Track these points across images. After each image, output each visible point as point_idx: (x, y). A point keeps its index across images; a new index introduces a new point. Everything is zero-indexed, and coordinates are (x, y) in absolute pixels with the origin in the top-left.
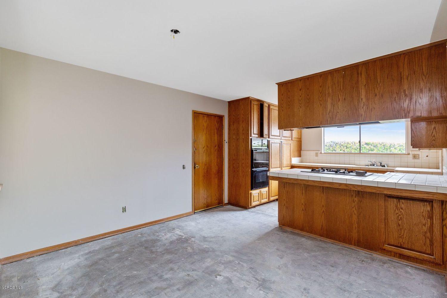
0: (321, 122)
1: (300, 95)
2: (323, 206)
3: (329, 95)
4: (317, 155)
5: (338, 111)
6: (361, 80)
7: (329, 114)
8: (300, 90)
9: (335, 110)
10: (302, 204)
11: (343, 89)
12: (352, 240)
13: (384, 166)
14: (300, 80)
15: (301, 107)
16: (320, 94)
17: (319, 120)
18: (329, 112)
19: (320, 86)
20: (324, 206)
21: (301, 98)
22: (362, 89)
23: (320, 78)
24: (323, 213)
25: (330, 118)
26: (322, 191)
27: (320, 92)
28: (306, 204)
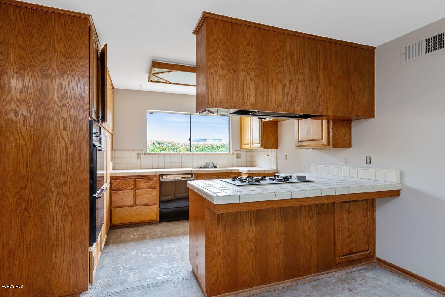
0: (278, 105)
1: (248, 53)
2: (280, 234)
3: (287, 69)
4: (139, 157)
5: (298, 94)
6: (319, 60)
7: (287, 96)
8: (248, 44)
9: (294, 92)
10: (251, 241)
11: (302, 65)
12: (312, 267)
13: (216, 167)
14: (249, 27)
15: (249, 75)
16: (276, 61)
17: (276, 103)
18: (288, 94)
19: (276, 50)
20: (282, 233)
21: (249, 58)
22: (320, 72)
23: (277, 37)
24: (281, 244)
25: (289, 102)
26: (278, 212)
27: (277, 60)
28: (256, 240)
